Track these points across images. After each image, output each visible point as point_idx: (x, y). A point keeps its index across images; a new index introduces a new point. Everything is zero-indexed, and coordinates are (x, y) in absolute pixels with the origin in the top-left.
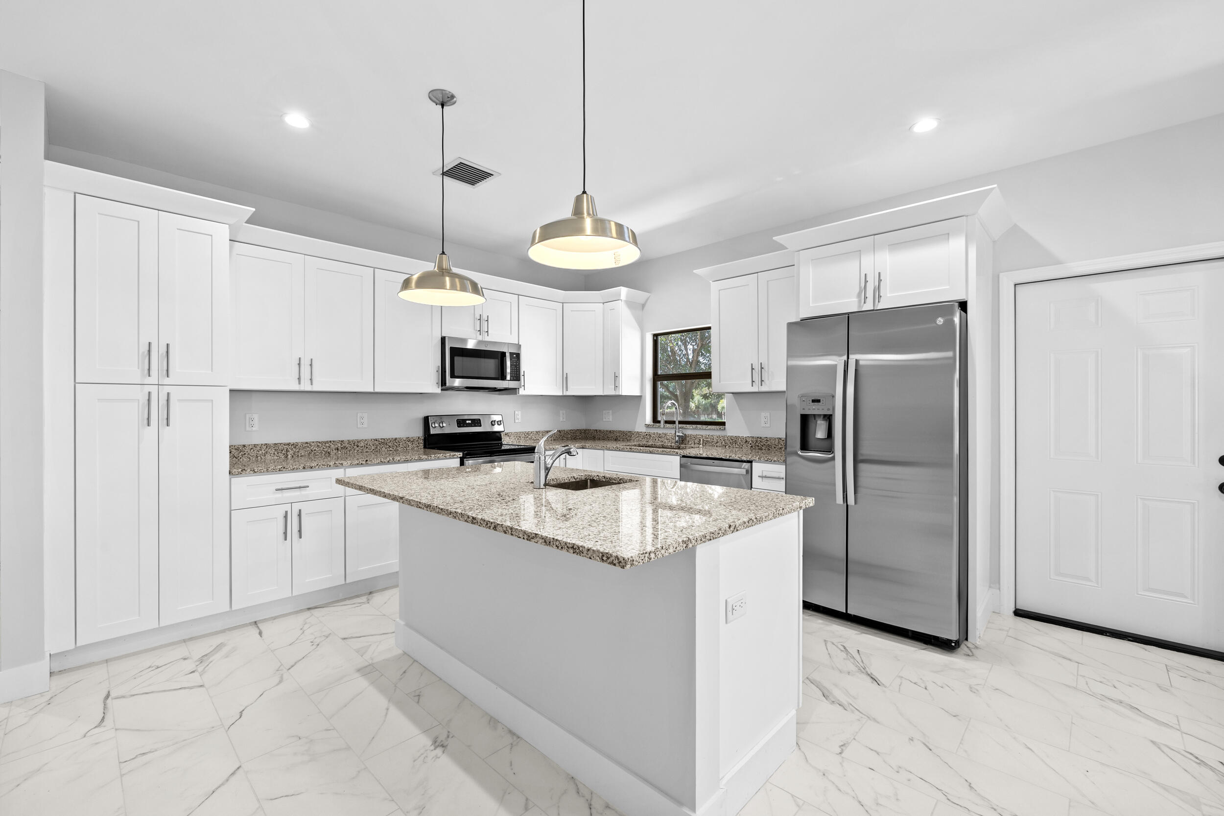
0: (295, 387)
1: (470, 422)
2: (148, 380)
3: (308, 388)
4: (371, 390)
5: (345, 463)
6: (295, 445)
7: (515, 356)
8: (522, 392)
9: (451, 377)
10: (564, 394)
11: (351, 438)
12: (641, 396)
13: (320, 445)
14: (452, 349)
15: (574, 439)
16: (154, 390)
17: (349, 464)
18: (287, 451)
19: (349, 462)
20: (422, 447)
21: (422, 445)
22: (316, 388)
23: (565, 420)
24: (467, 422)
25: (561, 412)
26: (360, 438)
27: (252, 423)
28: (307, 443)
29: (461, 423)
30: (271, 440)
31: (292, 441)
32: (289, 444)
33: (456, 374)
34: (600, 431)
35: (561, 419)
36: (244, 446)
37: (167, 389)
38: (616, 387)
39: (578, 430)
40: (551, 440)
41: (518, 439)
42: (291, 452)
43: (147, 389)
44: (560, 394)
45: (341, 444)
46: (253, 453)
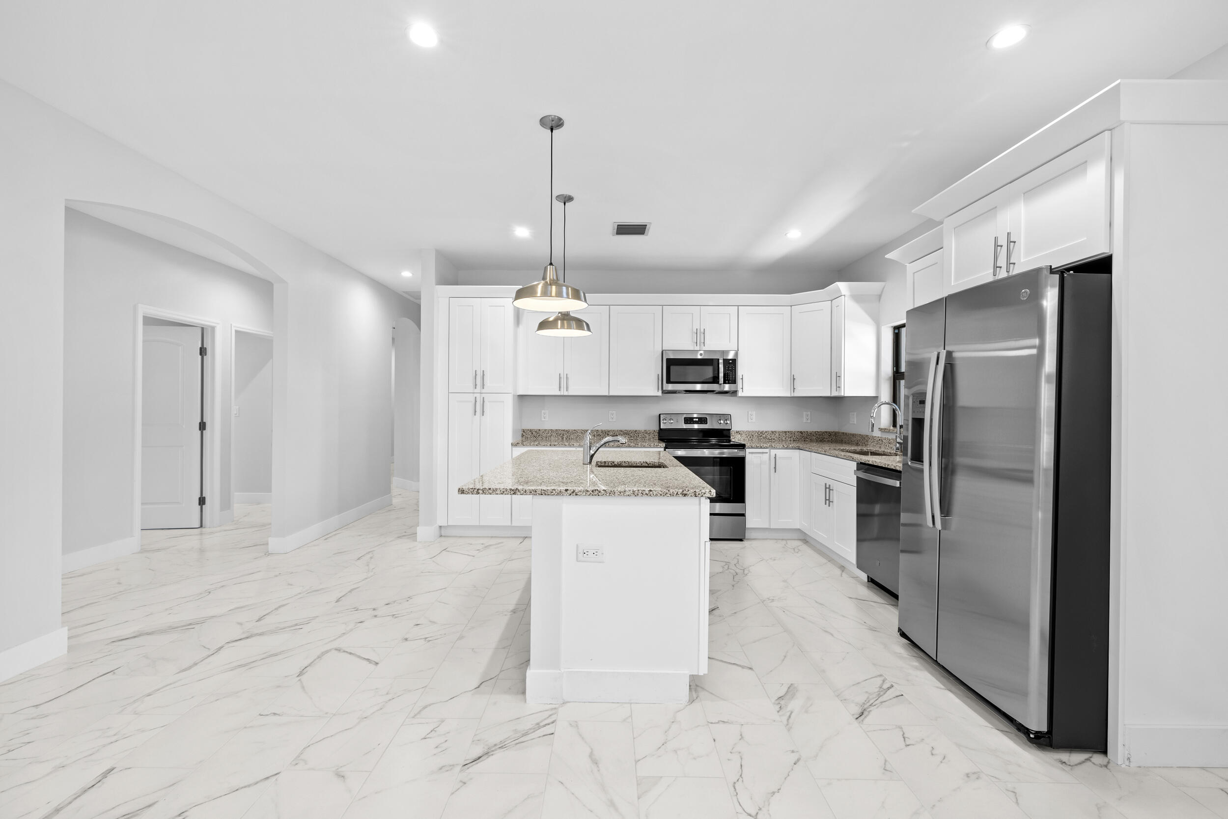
0: (558, 393)
1: (697, 420)
2: (476, 391)
3: (566, 393)
4: (607, 394)
5: (575, 444)
6: (568, 431)
7: (731, 361)
8: (740, 394)
9: (667, 383)
10: (792, 395)
11: (604, 429)
12: (877, 397)
13: (583, 432)
14: (667, 360)
15: (821, 441)
16: (478, 395)
17: (578, 445)
18: (563, 435)
19: (578, 444)
20: (657, 439)
21: (657, 437)
22: (571, 393)
23: (809, 421)
24: (695, 420)
25: (804, 413)
26: (609, 429)
27: (545, 416)
28: (575, 430)
29: (688, 420)
30: (554, 428)
31: (566, 429)
32: (564, 430)
33: (671, 380)
34: (846, 434)
35: (805, 420)
36: (539, 430)
37: (483, 395)
38: (838, 387)
39: (826, 432)
40: (791, 440)
41: (750, 437)
42: (565, 436)
43: (476, 395)
44: (789, 395)
45: (597, 433)
46: (544, 435)
